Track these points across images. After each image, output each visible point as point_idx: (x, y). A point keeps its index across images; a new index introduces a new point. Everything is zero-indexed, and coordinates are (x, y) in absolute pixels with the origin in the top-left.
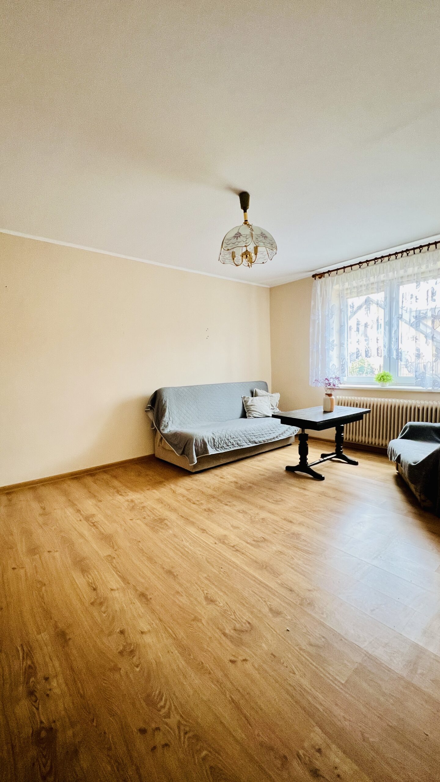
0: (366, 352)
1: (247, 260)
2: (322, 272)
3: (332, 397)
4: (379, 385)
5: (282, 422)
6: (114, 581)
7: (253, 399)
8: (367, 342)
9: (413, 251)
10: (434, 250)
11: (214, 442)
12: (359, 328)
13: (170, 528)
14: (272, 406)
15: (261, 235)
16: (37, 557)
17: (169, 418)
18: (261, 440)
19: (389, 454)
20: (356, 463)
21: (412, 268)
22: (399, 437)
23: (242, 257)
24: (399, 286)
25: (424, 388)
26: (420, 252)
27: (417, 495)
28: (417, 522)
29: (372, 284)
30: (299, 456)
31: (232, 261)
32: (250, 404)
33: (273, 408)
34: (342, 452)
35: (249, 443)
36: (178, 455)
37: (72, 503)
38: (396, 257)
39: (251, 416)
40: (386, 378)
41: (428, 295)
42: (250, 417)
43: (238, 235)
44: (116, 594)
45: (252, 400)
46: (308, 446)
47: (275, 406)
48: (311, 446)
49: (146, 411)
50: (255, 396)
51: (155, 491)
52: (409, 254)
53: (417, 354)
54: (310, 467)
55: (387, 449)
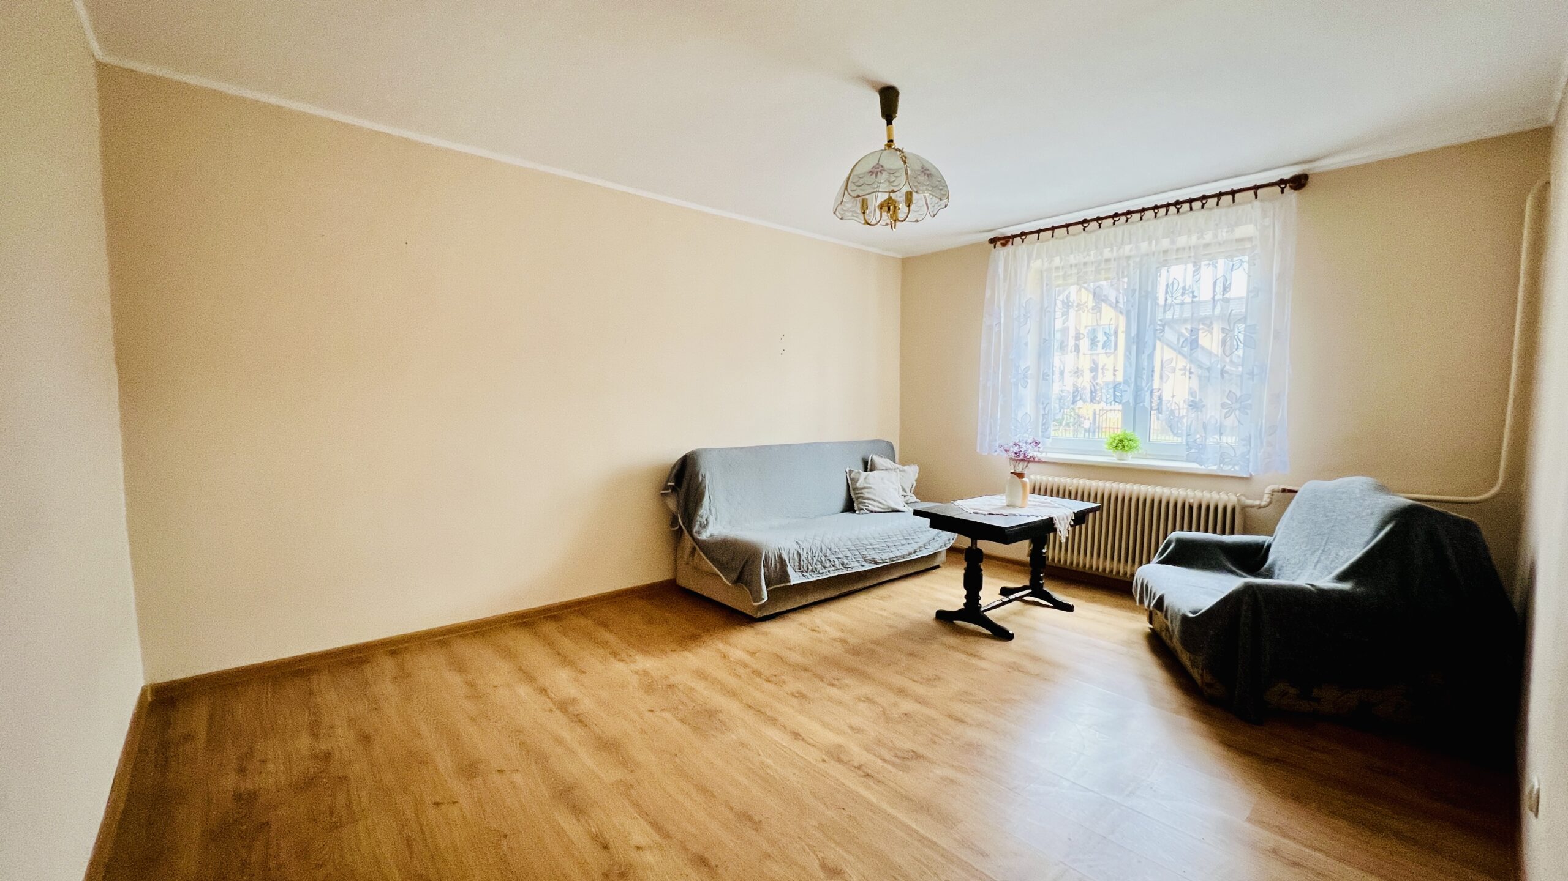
0: (1091, 392)
1: (889, 214)
2: (1010, 235)
3: (1024, 479)
4: (1113, 456)
5: (933, 525)
6: (639, 833)
7: (868, 475)
8: (1094, 373)
9: (1188, 205)
10: (1229, 206)
11: (800, 560)
12: (1079, 346)
13: (728, 729)
14: (904, 490)
15: (922, 171)
16: (479, 781)
17: (710, 510)
18: (885, 556)
19: (1136, 592)
20: (1069, 608)
21: (1186, 236)
22: (1156, 559)
23: (881, 209)
24: (1158, 269)
25: (1203, 467)
26: (1203, 207)
27: (1196, 674)
28: (1199, 725)
29: (1107, 261)
30: (964, 592)
31: (861, 216)
32: (862, 486)
33: (905, 494)
34: (1042, 585)
35: (864, 564)
36: (727, 583)
37: (528, 677)
38: (1156, 213)
39: (862, 509)
40: (1127, 443)
41: (1214, 291)
42: (862, 511)
43: (877, 170)
44: (649, 857)
45: (865, 478)
46: (983, 572)
47: (908, 490)
48: (987, 576)
49: (662, 494)
50: (871, 470)
51: (686, 653)
52: (1180, 210)
53: (1192, 401)
54: (986, 613)
55: (1132, 583)
